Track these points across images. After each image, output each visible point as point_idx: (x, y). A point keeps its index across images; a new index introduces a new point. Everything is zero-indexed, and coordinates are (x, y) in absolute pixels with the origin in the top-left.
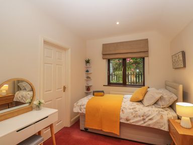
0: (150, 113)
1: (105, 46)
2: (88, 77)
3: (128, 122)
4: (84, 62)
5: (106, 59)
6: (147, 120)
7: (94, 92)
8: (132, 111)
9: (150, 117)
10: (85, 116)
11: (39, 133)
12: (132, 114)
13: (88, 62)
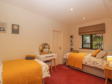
0: (97, 61)
1: (80, 28)
2: (72, 44)
3: (86, 64)
4: (70, 37)
5: (81, 35)
6: (95, 64)
7: (73, 51)
8: (88, 59)
9: (97, 63)
10: (68, 60)
11: (51, 60)
12: (88, 61)
13: (72, 37)
